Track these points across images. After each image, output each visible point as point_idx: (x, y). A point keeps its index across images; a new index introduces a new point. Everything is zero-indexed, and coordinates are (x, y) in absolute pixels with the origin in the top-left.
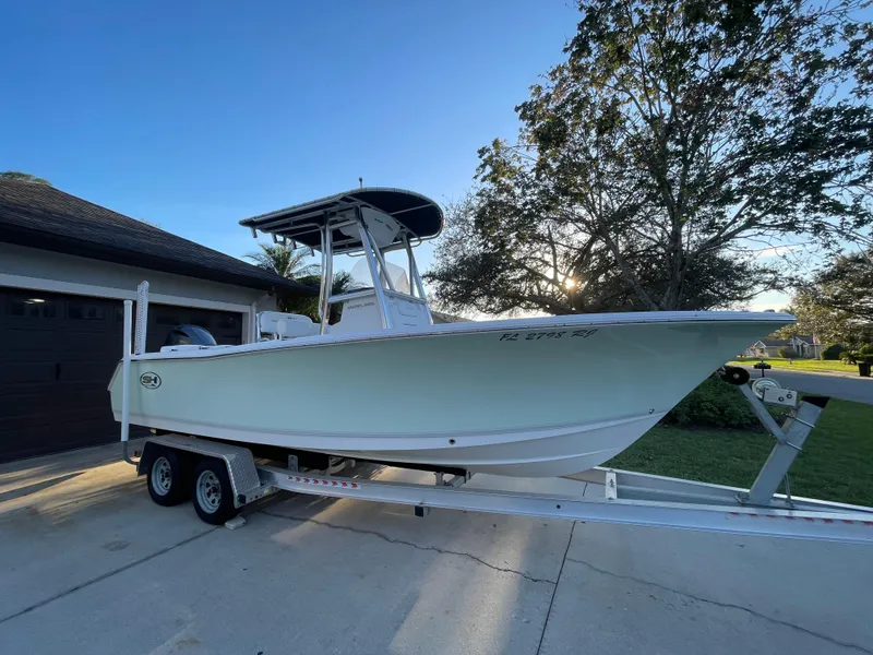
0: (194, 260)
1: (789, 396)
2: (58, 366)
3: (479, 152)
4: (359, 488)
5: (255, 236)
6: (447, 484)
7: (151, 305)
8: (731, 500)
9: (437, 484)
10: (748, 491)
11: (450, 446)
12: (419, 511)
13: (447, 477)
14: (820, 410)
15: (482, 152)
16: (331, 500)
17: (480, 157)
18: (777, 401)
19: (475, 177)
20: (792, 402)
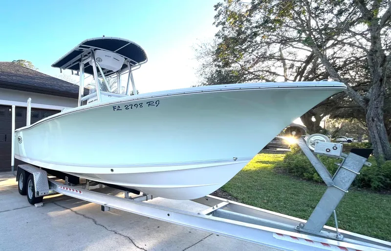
0: (56, 88)
1: (335, 148)
2: (6, 135)
3: (215, 6)
4: (82, 193)
5: (61, 72)
6: (131, 198)
7: (32, 109)
8: (292, 227)
9: (125, 197)
10: (305, 221)
11: (111, 173)
12: (103, 208)
13: (131, 195)
14: (364, 160)
15: (216, 7)
16: (87, 202)
17: (216, 10)
18: (325, 152)
19: (214, 23)
20: (337, 153)
